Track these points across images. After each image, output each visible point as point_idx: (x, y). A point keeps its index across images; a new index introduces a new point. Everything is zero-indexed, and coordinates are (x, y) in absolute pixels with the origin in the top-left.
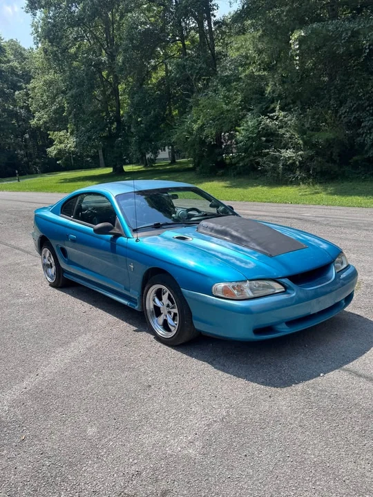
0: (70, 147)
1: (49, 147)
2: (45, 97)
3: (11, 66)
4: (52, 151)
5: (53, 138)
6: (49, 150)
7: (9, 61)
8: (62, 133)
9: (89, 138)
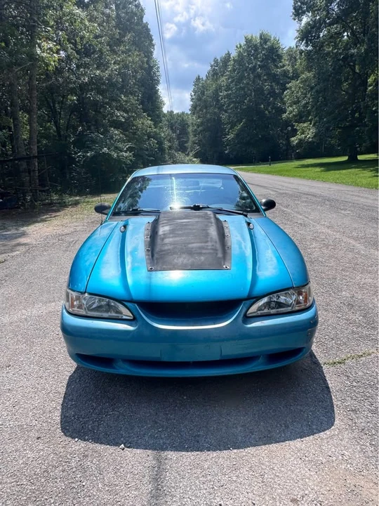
0: (309, 138)
1: (293, 137)
2: (300, 93)
3: (284, 70)
4: (294, 140)
5: (298, 128)
6: (293, 139)
7: (284, 66)
8: (305, 125)
9: (327, 129)
